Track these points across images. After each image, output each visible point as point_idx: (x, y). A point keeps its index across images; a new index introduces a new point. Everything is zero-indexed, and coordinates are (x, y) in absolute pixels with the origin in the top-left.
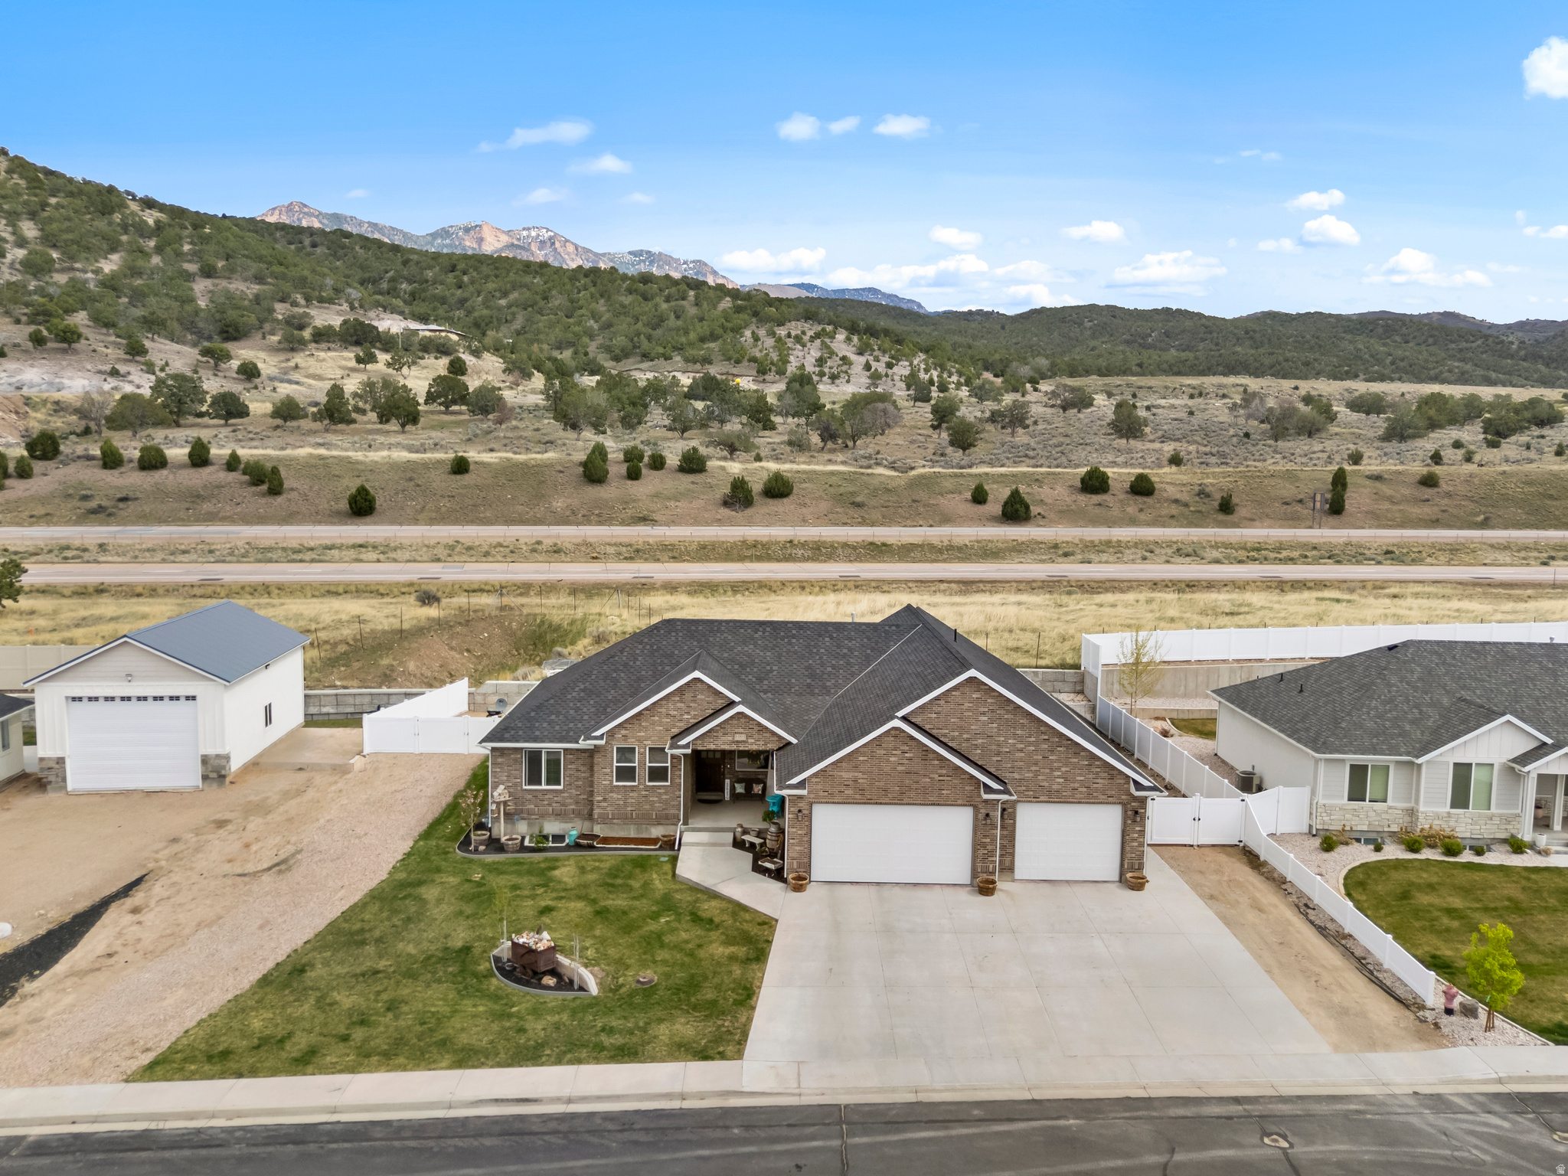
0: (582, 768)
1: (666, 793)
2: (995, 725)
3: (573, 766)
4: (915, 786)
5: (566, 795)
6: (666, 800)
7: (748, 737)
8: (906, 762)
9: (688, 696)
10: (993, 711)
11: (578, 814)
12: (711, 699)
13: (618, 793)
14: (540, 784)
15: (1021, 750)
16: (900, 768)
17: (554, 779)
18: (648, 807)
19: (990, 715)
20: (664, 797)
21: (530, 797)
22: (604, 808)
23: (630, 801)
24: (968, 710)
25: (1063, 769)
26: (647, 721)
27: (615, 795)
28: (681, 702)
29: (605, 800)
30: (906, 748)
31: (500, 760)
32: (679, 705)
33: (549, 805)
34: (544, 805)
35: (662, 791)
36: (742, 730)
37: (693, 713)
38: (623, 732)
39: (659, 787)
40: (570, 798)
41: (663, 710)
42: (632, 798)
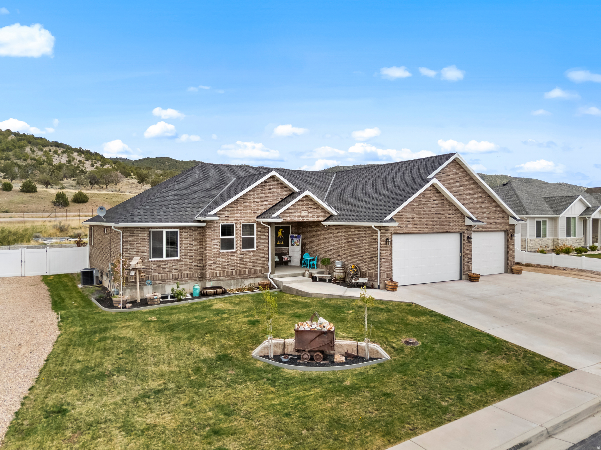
0: (194, 243)
1: (254, 256)
2: (462, 188)
3: (187, 242)
4: (439, 221)
5: (182, 263)
6: (254, 261)
7: (309, 213)
8: (435, 206)
9: (266, 189)
10: (461, 179)
11: (191, 277)
12: (279, 191)
13: (223, 258)
14: (162, 257)
15: (472, 202)
16: (433, 210)
17: (172, 253)
18: (242, 266)
19: (460, 181)
20: (253, 258)
21: (154, 266)
22: (214, 269)
23: (231, 263)
24: (452, 179)
25: (487, 213)
26: (241, 206)
27: (221, 259)
28: (262, 193)
29: (214, 263)
30: (434, 198)
31: (130, 239)
32: (261, 195)
33: (170, 272)
34: (165, 273)
35: (252, 254)
36: (305, 208)
37: (269, 200)
38: (226, 213)
39: (250, 252)
40: (185, 265)
41: (251, 198)
42: (233, 260)
